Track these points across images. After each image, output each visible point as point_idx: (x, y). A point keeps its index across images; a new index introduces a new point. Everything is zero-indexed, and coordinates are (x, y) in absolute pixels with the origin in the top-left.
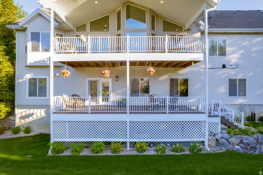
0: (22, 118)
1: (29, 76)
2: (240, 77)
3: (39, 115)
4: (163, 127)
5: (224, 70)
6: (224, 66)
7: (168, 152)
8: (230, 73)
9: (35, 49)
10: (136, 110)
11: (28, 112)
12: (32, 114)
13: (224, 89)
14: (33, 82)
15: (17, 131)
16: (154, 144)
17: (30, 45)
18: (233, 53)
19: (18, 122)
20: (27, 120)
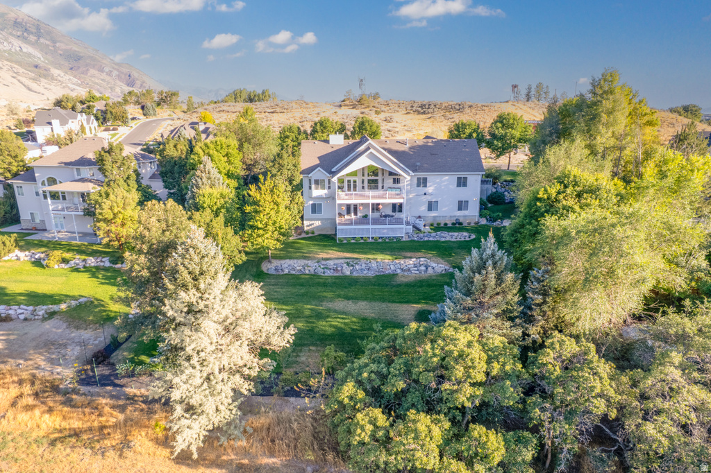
0: (308, 226)
1: (311, 202)
2: (433, 200)
3: (317, 225)
4: (385, 231)
5: (425, 196)
6: (425, 194)
7: (387, 240)
8: (429, 198)
9: (316, 189)
10: (375, 222)
11: (311, 223)
12: (313, 224)
13: (424, 208)
14: (314, 206)
15: (307, 233)
16: (382, 237)
17: (313, 186)
18: (430, 186)
19: (306, 229)
20: (310, 227)
